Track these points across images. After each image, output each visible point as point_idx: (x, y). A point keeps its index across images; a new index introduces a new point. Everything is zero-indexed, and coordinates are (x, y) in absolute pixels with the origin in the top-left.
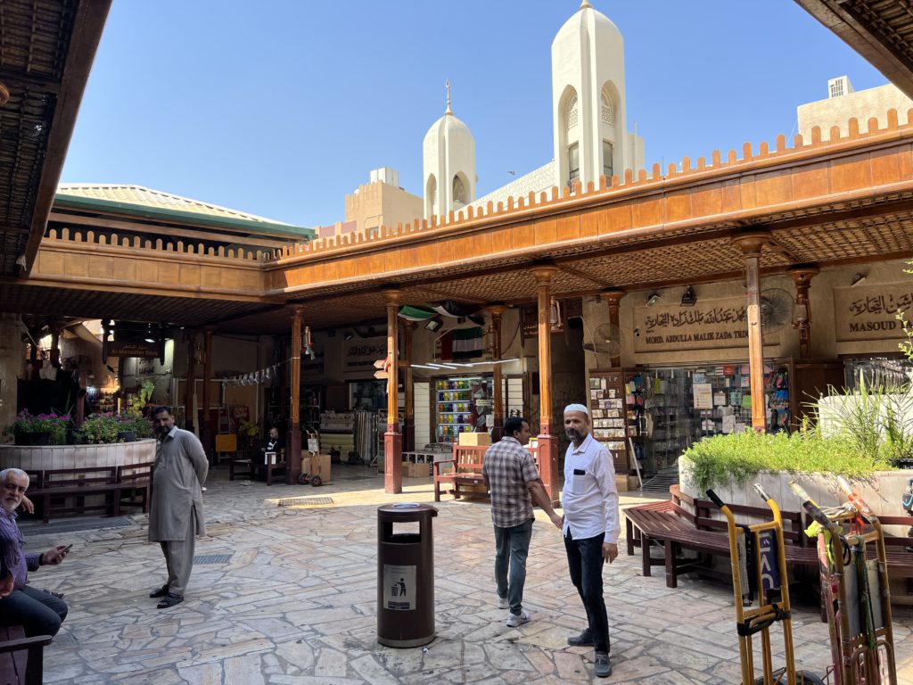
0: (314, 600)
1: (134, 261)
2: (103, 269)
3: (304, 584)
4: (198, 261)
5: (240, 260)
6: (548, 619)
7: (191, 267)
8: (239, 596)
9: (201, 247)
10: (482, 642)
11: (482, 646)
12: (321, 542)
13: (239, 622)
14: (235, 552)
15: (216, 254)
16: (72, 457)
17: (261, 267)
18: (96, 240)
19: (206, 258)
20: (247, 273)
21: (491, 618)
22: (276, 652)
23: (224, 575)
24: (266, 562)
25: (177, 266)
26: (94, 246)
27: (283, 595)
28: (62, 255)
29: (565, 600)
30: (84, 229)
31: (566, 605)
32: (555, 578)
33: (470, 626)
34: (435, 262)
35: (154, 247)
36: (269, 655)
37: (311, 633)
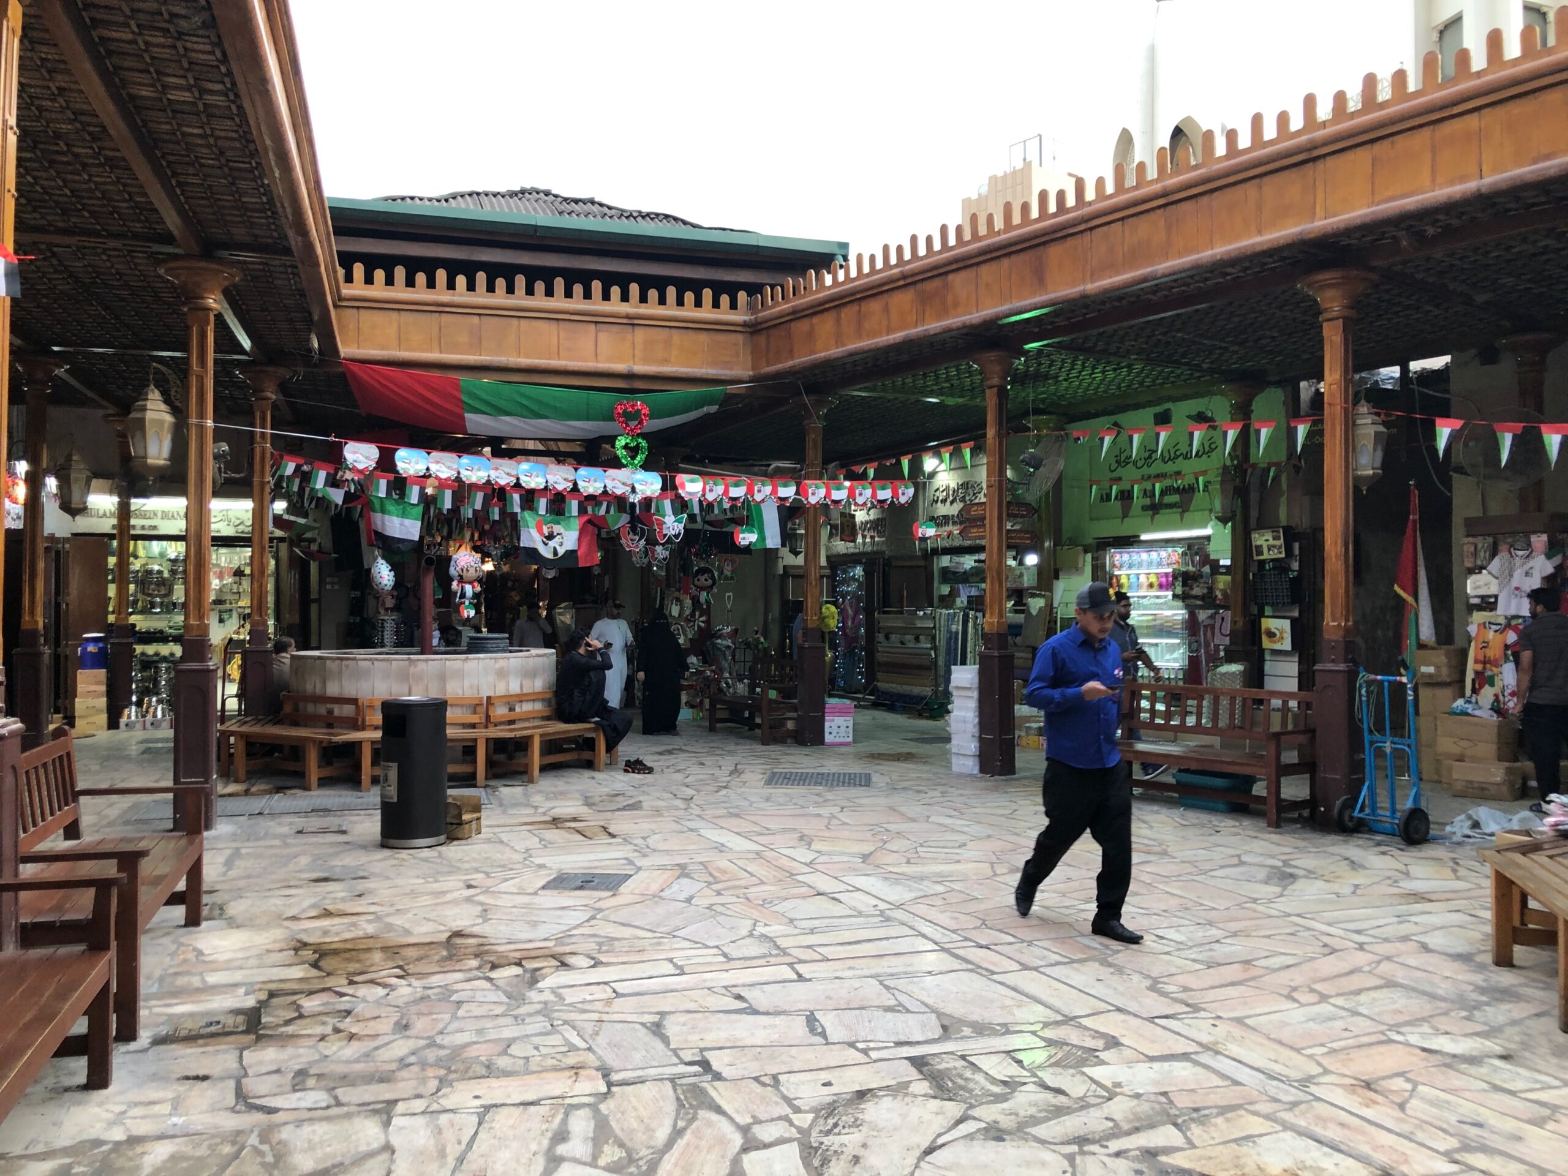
0: (736, 990)
1: (515, 321)
2: (463, 339)
3: (734, 953)
4: (628, 317)
5: (706, 313)
6: (1264, 1107)
7: (615, 328)
8: (597, 964)
9: (634, 288)
10: (1074, 1148)
11: (1070, 1158)
12: (809, 864)
13: (566, 1022)
14: (639, 869)
15: (662, 301)
16: (404, 677)
17: (745, 324)
18: (451, 286)
19: (643, 310)
20: (721, 337)
21: (1118, 1085)
22: (603, 1107)
23: (593, 918)
24: (682, 897)
25: (593, 326)
26: (446, 297)
27: (683, 973)
28: (395, 315)
29: (1325, 1062)
30: (429, 266)
31: (1327, 1071)
32: (1314, 998)
33: (1062, 1099)
34: (1083, 281)
35: (549, 293)
36: (581, 1113)
37: (696, 1069)
